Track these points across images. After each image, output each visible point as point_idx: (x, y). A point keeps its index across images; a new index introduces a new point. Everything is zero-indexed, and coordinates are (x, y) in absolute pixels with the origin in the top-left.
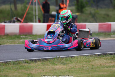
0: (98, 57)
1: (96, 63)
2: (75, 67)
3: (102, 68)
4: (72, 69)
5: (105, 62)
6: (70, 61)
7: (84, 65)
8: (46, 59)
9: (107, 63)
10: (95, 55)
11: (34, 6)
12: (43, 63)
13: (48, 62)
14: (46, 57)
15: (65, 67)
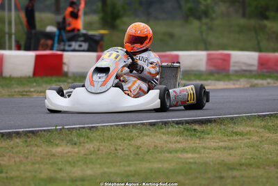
0: (150, 130)
1: (144, 143)
2: (98, 150)
3: (159, 154)
4: (91, 154)
5: (166, 141)
6: (88, 138)
7: (118, 147)
8: (33, 132)
9: (171, 142)
10: (143, 124)
11: (6, 13)
12: (26, 141)
13: (39, 138)
14: (33, 128)
15: (76, 150)
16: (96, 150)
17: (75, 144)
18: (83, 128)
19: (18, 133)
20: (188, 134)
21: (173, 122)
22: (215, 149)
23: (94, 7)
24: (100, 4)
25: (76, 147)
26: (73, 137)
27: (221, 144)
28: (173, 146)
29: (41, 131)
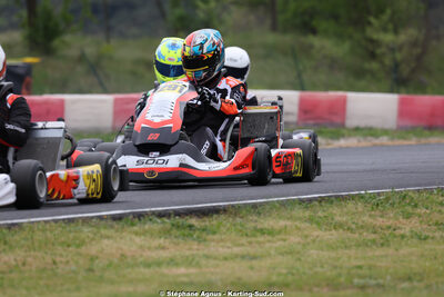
0: (112, 227)
1: (103, 249)
2: (24, 264)
3: (129, 270)
4: (11, 272)
5: (141, 247)
6: (5, 243)
7: (58, 259)
9: (149, 248)
10: (101, 218)
16: (20, 263)
20: (178, 233)
21: (153, 213)
22: (226, 259)
23: (15, 19)
27: (236, 250)
28: (154, 255)
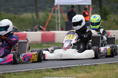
8: (68, 67)
11: (56, 14)
12: (65, 72)
13: (71, 70)
14: (69, 65)
15: (88, 75)
17: (88, 72)
18: (92, 65)
19: (61, 68)
24: (99, 9)
25: (88, 73)
26: (87, 69)
29: (72, 67)
